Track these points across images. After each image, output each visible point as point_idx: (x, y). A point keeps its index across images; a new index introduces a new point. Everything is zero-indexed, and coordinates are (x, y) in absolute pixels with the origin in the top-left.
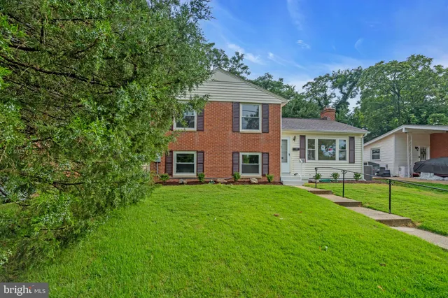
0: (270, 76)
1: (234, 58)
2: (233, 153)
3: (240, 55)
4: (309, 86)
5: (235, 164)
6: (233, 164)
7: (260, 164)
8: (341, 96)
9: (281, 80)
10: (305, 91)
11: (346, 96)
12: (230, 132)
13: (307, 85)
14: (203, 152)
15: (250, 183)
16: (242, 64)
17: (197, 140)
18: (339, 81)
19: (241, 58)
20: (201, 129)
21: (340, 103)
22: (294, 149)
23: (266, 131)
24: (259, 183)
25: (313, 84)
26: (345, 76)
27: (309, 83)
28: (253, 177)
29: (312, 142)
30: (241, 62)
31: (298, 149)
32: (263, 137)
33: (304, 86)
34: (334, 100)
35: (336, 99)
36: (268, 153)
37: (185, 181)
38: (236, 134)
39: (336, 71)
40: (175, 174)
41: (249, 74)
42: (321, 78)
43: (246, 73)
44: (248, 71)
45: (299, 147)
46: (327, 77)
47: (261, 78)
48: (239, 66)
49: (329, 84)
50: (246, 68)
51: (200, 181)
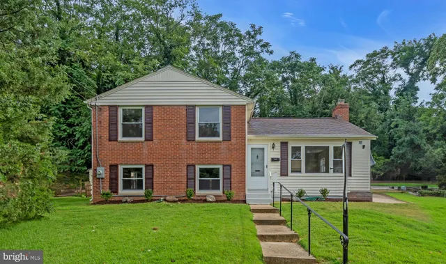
0: (297, 56)
1: (248, 33)
2: (188, 166)
3: (257, 28)
4: (359, 66)
5: (190, 180)
6: (188, 179)
7: (221, 178)
8: (407, 78)
9: (313, 60)
10: (353, 73)
11: (415, 77)
12: (184, 141)
13: (355, 65)
14: (152, 166)
15: (205, 201)
16: (261, 41)
17: (145, 151)
18: (405, 56)
19: (259, 31)
20: (149, 139)
21: (405, 89)
22: (273, 160)
23: (227, 138)
24: (217, 201)
25: (366, 63)
26: (412, 49)
27: (358, 62)
28: (210, 194)
29: (296, 150)
30: (258, 37)
31: (278, 160)
32: (224, 145)
33: (351, 67)
34: (396, 85)
35: (400, 83)
36: (230, 166)
37: (129, 199)
38: (191, 143)
39: (400, 42)
40: (121, 191)
41: (271, 53)
42: (375, 54)
43: (267, 51)
44: (270, 49)
45: (279, 156)
46: (384, 53)
47: (284, 60)
48: (258, 43)
49: (389, 61)
50: (265, 45)
51: (147, 199)
